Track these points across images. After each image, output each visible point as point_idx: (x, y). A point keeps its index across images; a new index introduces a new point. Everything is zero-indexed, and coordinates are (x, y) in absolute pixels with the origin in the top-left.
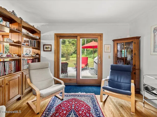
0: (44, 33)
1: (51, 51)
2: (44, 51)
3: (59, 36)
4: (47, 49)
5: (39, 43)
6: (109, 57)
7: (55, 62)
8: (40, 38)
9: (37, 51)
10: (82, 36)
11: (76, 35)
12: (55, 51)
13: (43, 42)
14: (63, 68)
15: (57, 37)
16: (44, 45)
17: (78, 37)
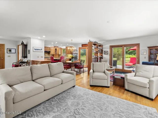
0: (105, 45)
1: (108, 54)
2: (104, 54)
3: (112, 47)
4: (106, 53)
5: (102, 50)
6: (145, 58)
7: (110, 60)
8: (103, 48)
9: (102, 54)
10: (125, 46)
11: (122, 45)
12: (110, 54)
13: (104, 50)
14: (114, 64)
15: (111, 47)
16: (104, 51)
17: (123, 46)
